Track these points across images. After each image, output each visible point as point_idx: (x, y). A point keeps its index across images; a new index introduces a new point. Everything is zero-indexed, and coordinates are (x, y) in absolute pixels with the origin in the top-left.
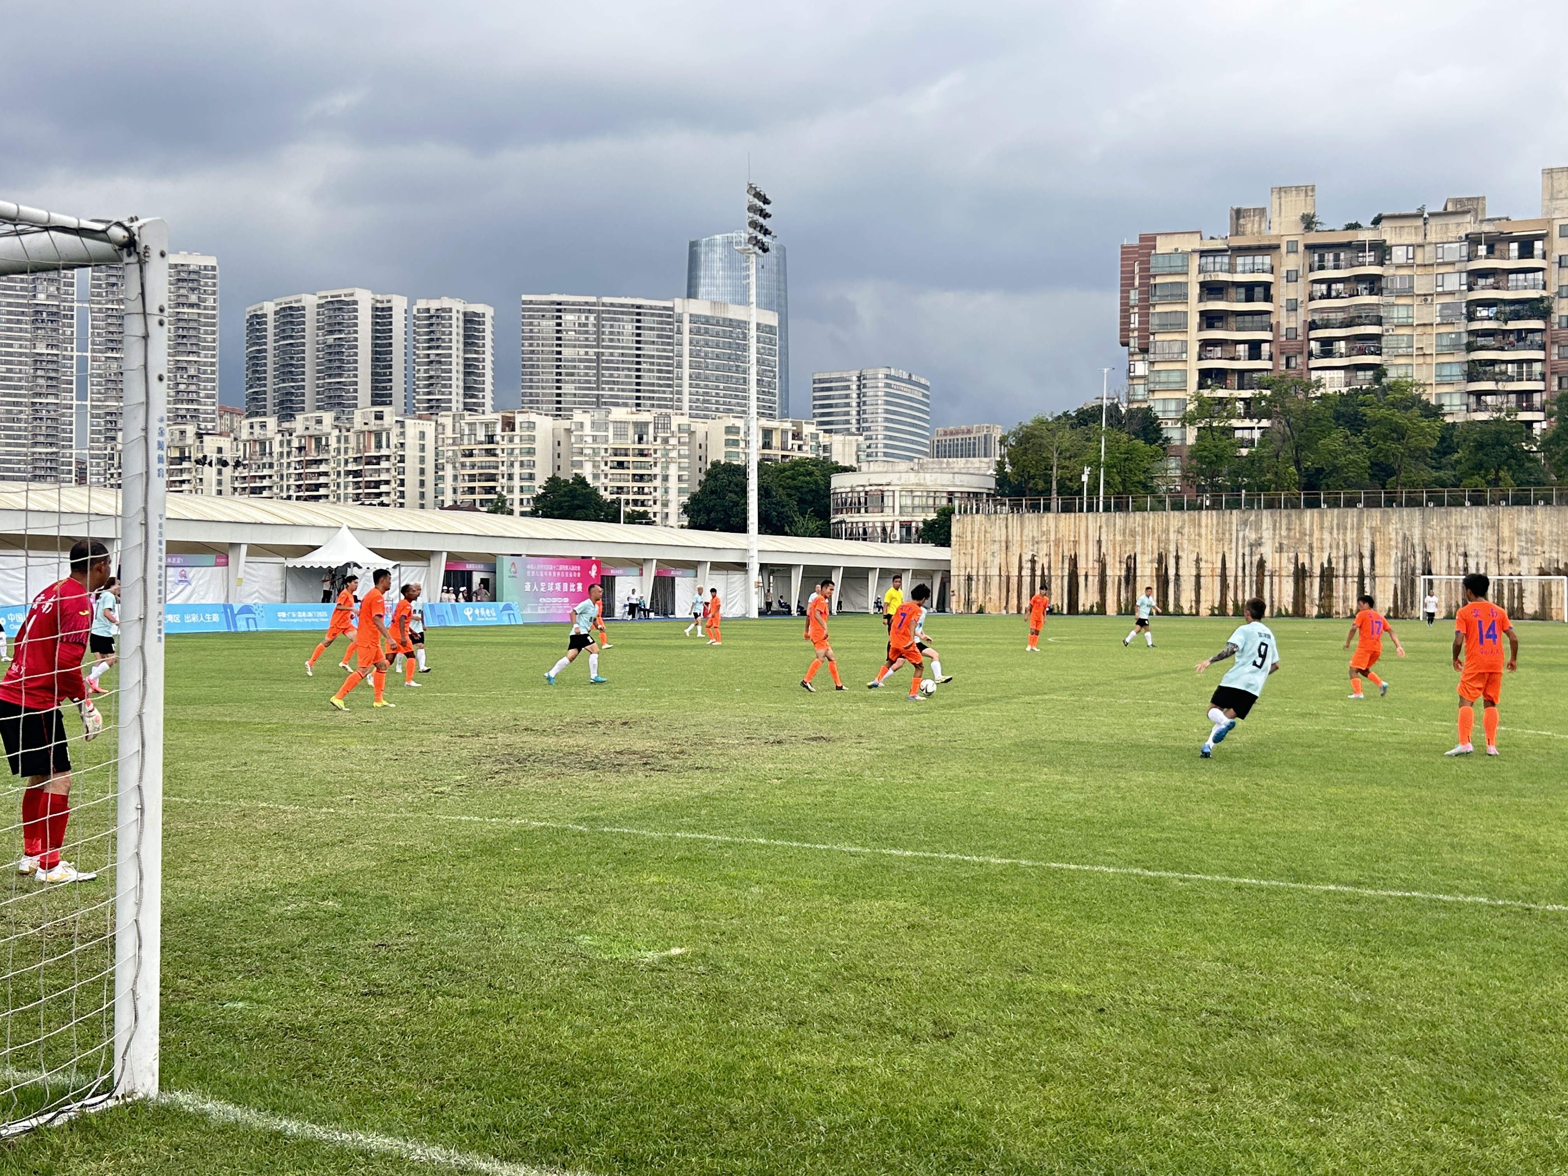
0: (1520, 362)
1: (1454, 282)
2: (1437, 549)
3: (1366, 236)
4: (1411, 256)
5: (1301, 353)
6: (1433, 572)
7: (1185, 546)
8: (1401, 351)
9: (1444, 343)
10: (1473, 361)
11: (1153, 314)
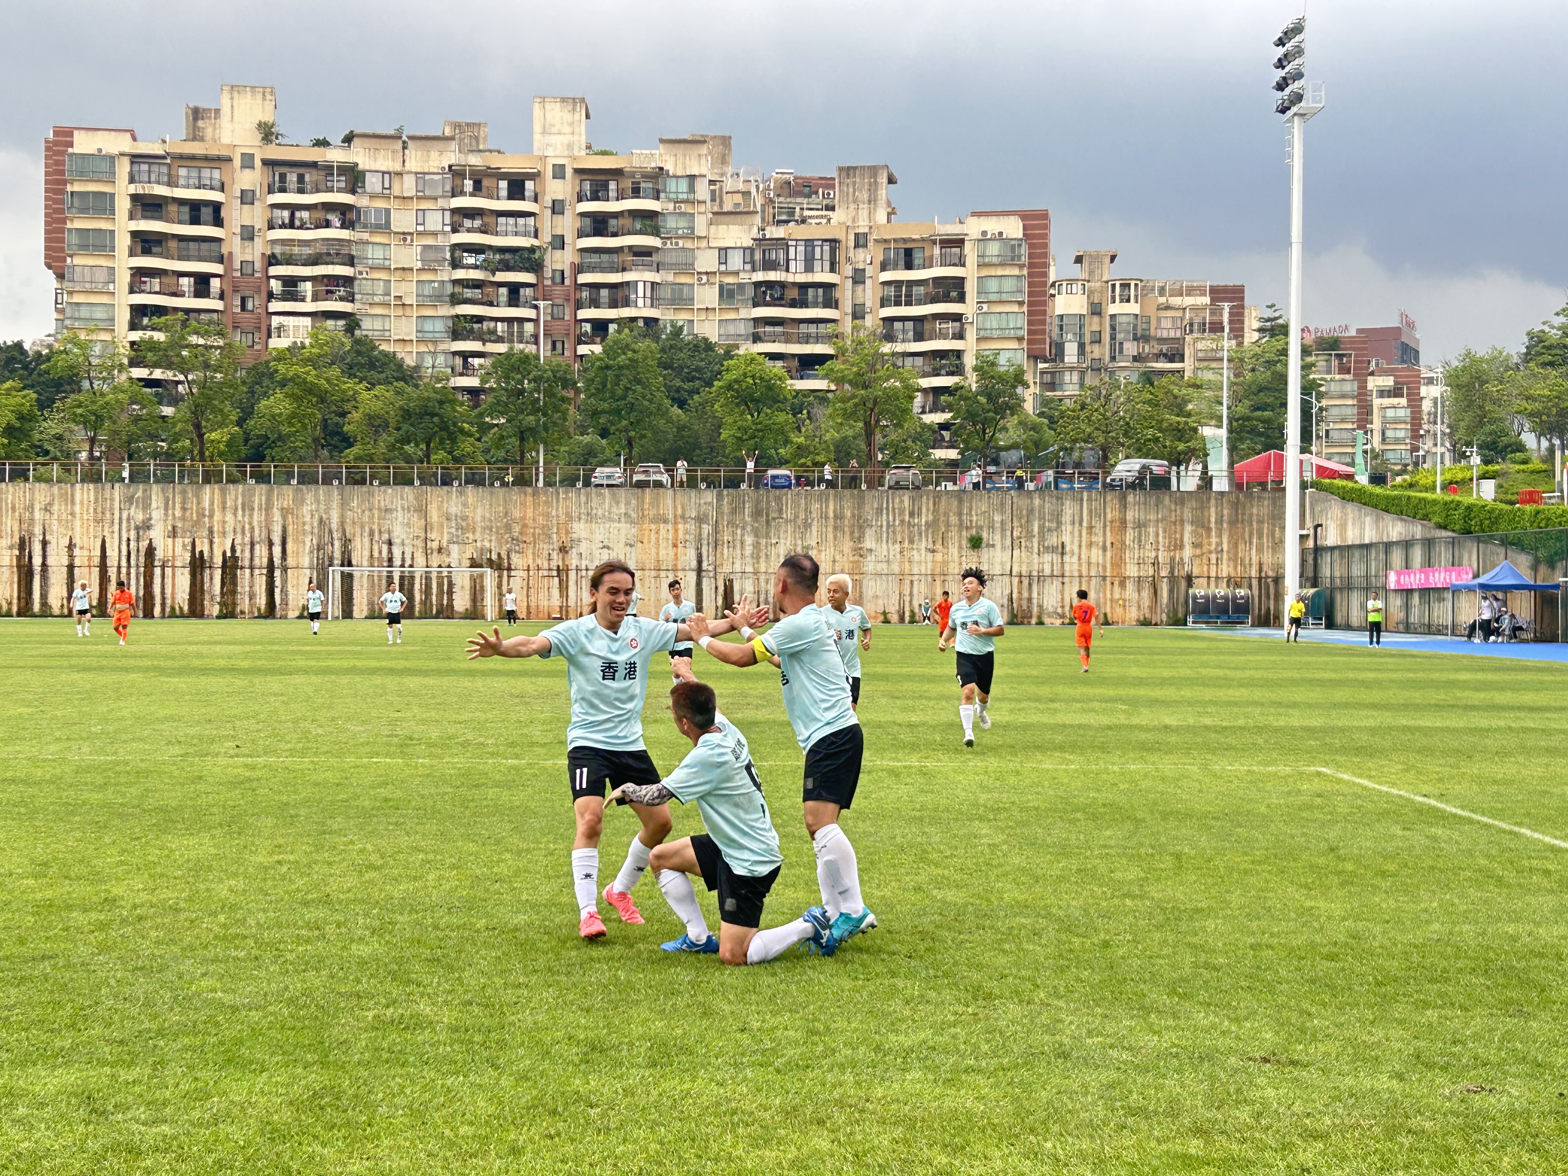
0: (510, 320)
1: (435, 221)
2: (358, 535)
3: (336, 155)
4: (387, 185)
5: (259, 291)
6: (354, 562)
7: (55, 528)
8: (377, 299)
9: (426, 293)
10: (457, 316)
11: (70, 230)
